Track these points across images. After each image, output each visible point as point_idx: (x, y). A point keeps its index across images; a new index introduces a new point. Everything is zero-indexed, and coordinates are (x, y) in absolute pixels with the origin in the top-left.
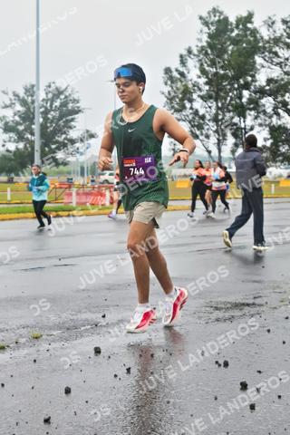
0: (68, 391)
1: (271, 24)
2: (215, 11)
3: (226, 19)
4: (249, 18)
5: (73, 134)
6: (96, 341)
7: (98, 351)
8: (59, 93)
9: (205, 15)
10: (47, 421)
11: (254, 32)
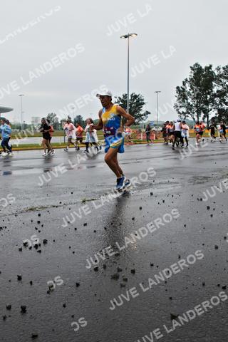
0: (141, 208)
1: (218, 69)
2: (196, 64)
3: (201, 67)
4: (211, 66)
5: (142, 113)
6: (151, 190)
7: (152, 194)
8: (136, 97)
9: (192, 66)
10: (133, 219)
11: (213, 72)
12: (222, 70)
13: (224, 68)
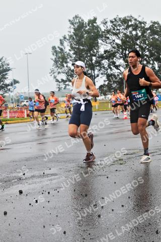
0: (5, 213)
1: (105, 23)
2: (76, 17)
3: (83, 21)
4: (95, 20)
5: (7, 82)
6: (20, 187)
7: (21, 192)
9: (72, 19)
11: (98, 27)
12: (109, 25)
13: (112, 22)
